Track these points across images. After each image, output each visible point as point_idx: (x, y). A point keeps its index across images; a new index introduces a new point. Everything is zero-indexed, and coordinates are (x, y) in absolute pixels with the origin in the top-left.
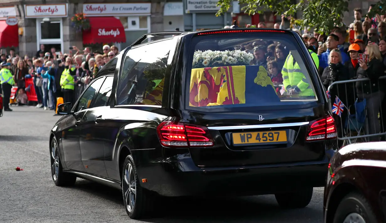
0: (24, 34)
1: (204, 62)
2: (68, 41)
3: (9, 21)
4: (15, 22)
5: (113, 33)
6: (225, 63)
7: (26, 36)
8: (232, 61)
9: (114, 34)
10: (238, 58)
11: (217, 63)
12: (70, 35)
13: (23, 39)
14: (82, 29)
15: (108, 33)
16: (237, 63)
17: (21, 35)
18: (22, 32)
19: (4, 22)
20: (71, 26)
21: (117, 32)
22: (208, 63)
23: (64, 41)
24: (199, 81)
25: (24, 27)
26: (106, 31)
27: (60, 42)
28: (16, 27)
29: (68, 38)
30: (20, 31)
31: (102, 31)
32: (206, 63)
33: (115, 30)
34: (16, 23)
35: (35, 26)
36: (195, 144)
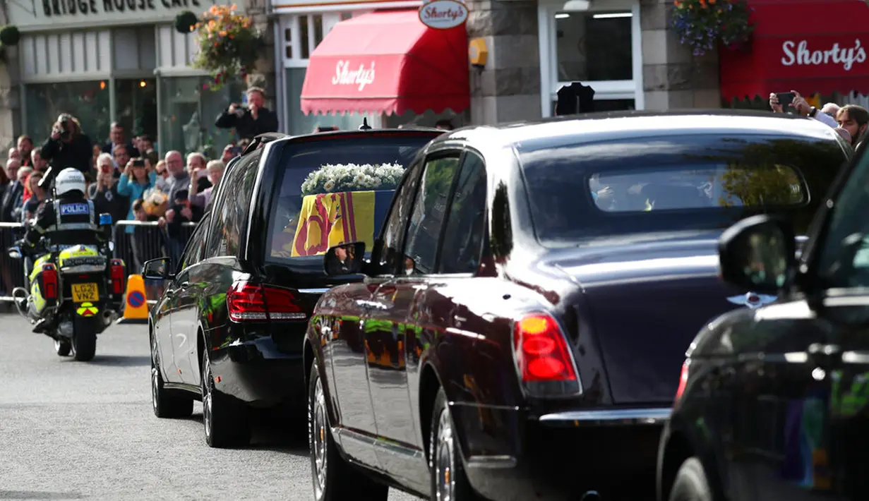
0: (492, 64)
1: (326, 184)
2: (661, 87)
3: (434, 13)
4: (455, 16)
5: (839, 55)
6: (358, 187)
7: (497, 71)
8: (369, 184)
9: (843, 59)
10: (383, 178)
11: (346, 186)
12: (670, 65)
13: (489, 80)
14: (718, 42)
15: (818, 58)
16: (380, 186)
17: (480, 67)
18: (484, 55)
19: (413, 16)
20: (675, 32)
21: (855, 52)
22: (333, 185)
23: (647, 90)
24: (309, 215)
25: (489, 34)
26: (811, 49)
27: (633, 92)
28: (461, 35)
29: (662, 78)
30: (475, 49)
31: (794, 50)
32: (329, 186)
33: (846, 44)
34: (458, 21)
35: (534, 31)
36: (278, 316)
